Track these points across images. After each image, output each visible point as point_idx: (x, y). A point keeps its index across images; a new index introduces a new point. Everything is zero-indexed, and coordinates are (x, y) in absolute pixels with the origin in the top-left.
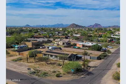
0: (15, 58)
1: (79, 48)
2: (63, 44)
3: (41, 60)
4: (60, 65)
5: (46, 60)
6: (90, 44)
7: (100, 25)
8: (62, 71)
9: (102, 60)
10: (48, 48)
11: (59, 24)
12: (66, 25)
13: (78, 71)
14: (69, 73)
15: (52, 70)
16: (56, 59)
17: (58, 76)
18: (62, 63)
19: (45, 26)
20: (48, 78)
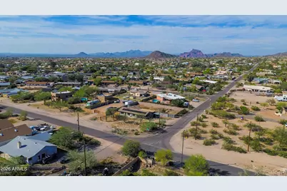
0: (91, 116)
1: (159, 103)
2: (141, 95)
3: (119, 118)
4: (137, 124)
5: (124, 118)
6: (172, 97)
7: (200, 51)
8: (139, 130)
9: (180, 118)
10: (124, 103)
11: (134, 50)
12: (145, 52)
13: (154, 129)
14: (145, 131)
15: (131, 129)
16: (133, 117)
17: (136, 134)
18: (139, 122)
19: (111, 54)
20: (128, 136)
